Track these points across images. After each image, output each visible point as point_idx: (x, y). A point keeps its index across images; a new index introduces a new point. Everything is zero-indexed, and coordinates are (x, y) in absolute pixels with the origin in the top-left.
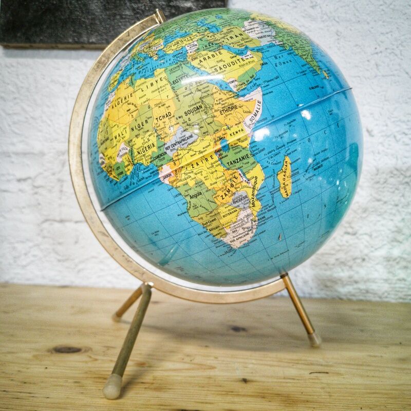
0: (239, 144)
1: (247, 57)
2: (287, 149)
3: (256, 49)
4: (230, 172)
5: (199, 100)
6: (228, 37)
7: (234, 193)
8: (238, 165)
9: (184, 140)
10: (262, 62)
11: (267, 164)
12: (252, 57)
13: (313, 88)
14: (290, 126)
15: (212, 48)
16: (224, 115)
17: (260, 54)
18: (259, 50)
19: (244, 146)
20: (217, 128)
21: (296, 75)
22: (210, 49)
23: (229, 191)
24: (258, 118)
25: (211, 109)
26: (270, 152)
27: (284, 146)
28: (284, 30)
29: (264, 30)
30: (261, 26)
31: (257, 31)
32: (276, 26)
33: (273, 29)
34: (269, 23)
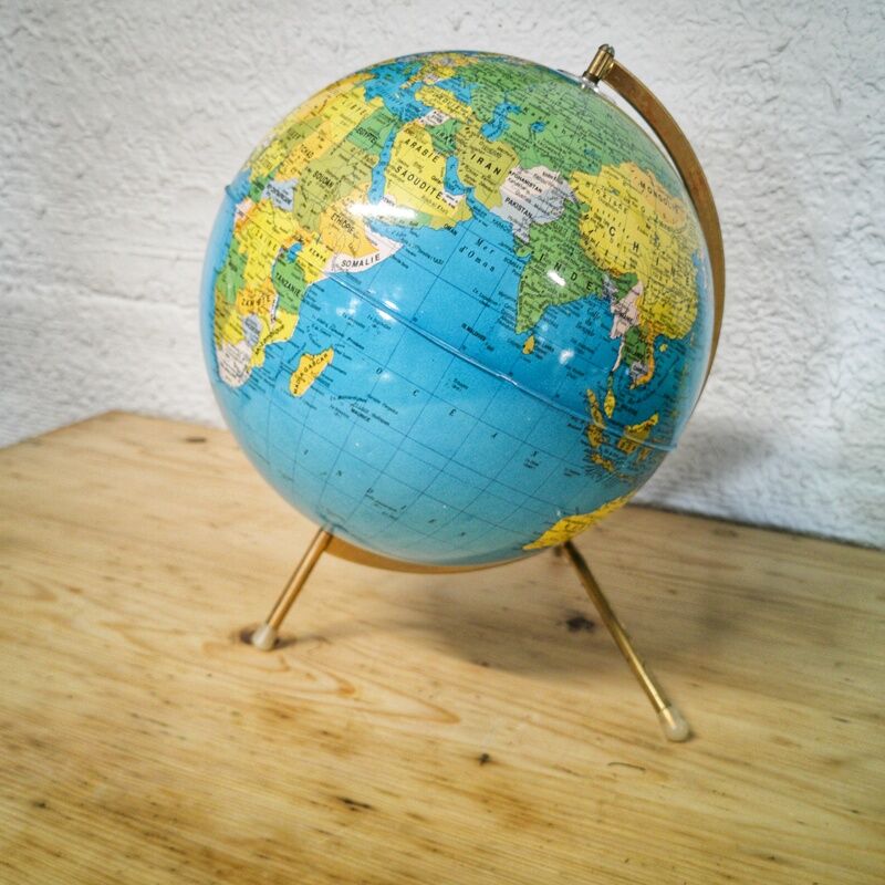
0: (306, 269)
1: (446, 199)
2: (341, 343)
3: (476, 204)
4: (270, 285)
5: (339, 176)
6: (478, 156)
7: (253, 313)
8: (283, 289)
9: (282, 196)
10: (452, 224)
11: (305, 330)
12: (453, 207)
13: (470, 330)
14: (375, 326)
15: (441, 144)
16: (332, 222)
17: (468, 215)
18: (477, 211)
19: (306, 279)
20: (311, 226)
21: (470, 291)
22: (438, 143)
23: (252, 303)
24: (353, 270)
25: (333, 201)
26: (322, 322)
27: (342, 335)
28: (576, 237)
29: (539, 203)
30: (551, 195)
31: (528, 192)
32: (577, 220)
33: (560, 217)
34: (574, 207)
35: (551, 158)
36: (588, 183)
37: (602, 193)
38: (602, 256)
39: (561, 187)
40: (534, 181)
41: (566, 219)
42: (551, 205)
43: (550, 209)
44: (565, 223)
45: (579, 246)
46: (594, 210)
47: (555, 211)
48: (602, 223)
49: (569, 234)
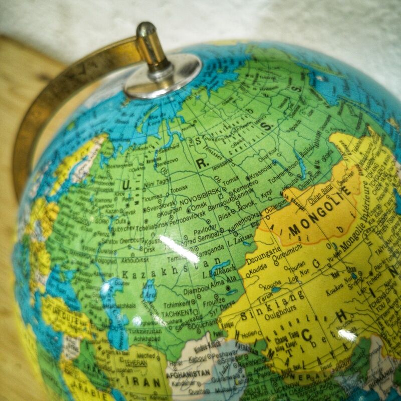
28: (279, 382)
29: (217, 386)
30: (220, 368)
31: (199, 384)
32: (265, 367)
33: (248, 381)
34: (252, 357)
35: (187, 324)
36: (243, 315)
37: (264, 308)
38: (318, 369)
39: (223, 349)
40: (194, 368)
41: (255, 377)
42: (229, 378)
43: (232, 383)
44: (257, 382)
45: (289, 387)
46: (272, 337)
47: (238, 380)
48: (290, 340)
49: (270, 387)
